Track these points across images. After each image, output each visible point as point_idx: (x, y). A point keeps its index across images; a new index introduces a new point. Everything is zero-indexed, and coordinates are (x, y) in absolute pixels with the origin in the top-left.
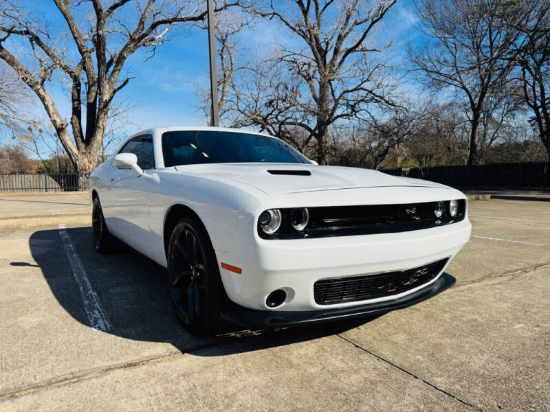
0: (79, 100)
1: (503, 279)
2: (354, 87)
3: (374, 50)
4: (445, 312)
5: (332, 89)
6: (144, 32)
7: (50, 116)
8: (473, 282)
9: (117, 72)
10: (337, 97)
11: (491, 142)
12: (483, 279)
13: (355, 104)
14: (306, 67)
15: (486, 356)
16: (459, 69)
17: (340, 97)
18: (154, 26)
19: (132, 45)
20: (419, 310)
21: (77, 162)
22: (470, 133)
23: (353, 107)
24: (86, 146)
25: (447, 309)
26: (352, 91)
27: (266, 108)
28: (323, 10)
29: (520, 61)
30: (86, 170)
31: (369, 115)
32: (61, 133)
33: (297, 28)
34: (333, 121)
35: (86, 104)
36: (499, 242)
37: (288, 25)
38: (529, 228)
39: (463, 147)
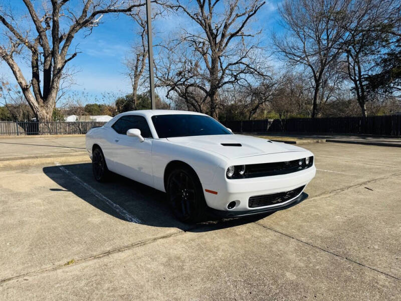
0: (37, 66)
1: (331, 194)
2: (236, 61)
3: (250, 35)
4: (303, 211)
5: (220, 62)
6: (87, 18)
7: (17, 80)
8: (316, 196)
9: (67, 47)
10: (224, 68)
11: (327, 100)
12: (321, 194)
13: (237, 74)
14: (201, 45)
15: (322, 230)
16: (307, 54)
17: (226, 68)
18: (94, 15)
19: (78, 28)
20: (290, 211)
21: (38, 113)
22: (314, 94)
23: (235, 77)
24: (44, 101)
25: (304, 210)
26: (235, 64)
27: (177, 77)
28: (214, 5)
29: (346, 50)
30: (44, 119)
31: (246, 82)
32: (26, 92)
33: (195, 17)
34: (222, 85)
35: (43, 70)
36: (330, 173)
37: (190, 15)
38: (347, 163)
39: (308, 103)
